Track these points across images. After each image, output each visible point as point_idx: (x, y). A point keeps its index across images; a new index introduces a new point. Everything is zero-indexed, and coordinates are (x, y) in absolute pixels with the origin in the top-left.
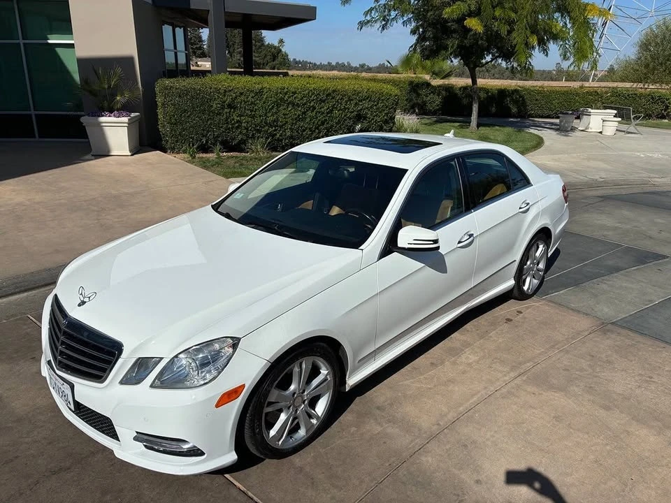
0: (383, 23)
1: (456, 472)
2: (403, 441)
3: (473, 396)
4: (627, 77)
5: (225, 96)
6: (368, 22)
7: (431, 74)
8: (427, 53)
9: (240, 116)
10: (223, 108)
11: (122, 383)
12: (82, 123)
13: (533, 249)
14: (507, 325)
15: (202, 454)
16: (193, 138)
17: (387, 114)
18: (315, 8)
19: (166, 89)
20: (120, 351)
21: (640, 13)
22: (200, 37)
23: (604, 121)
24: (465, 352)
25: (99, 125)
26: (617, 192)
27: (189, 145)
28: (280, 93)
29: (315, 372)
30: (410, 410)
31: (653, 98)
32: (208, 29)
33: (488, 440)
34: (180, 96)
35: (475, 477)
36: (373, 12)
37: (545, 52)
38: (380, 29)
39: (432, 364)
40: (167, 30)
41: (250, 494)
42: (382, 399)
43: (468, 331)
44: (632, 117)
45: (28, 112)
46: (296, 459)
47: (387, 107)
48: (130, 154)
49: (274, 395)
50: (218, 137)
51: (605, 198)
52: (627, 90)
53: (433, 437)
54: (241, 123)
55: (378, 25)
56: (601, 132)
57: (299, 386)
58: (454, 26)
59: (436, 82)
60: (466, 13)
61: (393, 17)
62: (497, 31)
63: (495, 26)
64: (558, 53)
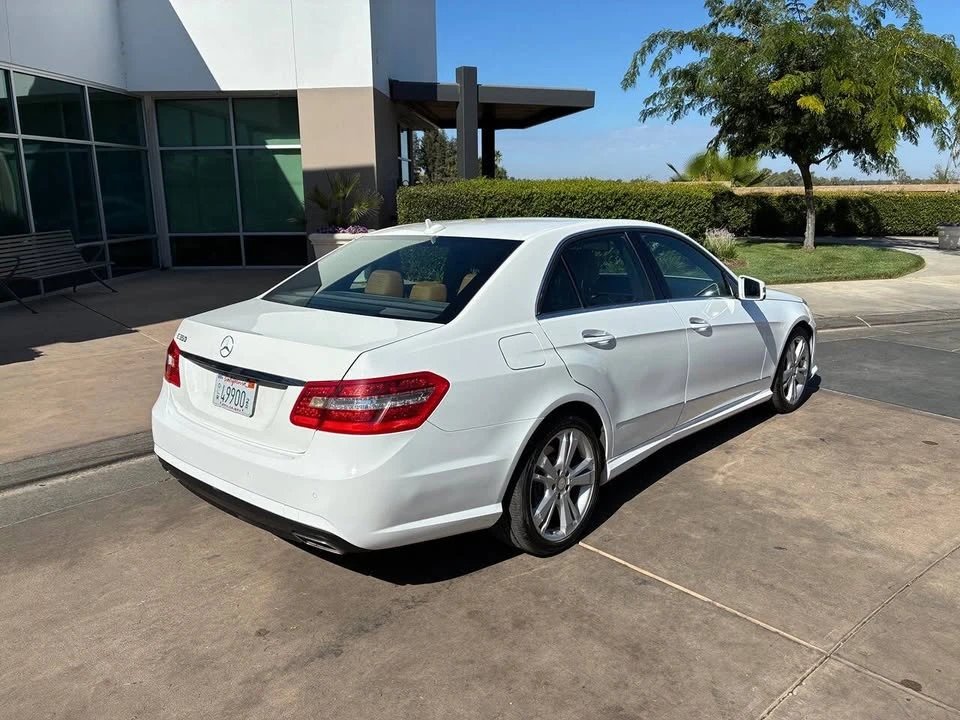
0: (675, 111)
2: (893, 567)
5: (484, 204)
6: (655, 111)
7: (733, 180)
8: (738, 146)
12: (308, 240)
17: (696, 225)
18: (593, 93)
19: (412, 197)
28: (555, 199)
30: (884, 537)
34: (428, 206)
36: (658, 99)
37: (913, 138)
38: (671, 119)
45: (235, 234)
47: (696, 215)
53: (933, 564)
55: (668, 114)
58: (777, 109)
59: (741, 191)
60: (800, 89)
61: (686, 103)
62: (845, 111)
63: (841, 105)
64: (932, 141)
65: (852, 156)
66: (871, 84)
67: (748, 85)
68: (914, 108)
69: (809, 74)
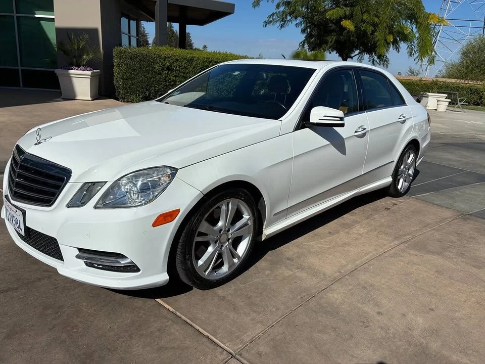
0: (282, 23)
1: (359, 305)
2: (310, 282)
3: (366, 254)
4: (453, 76)
5: (164, 61)
6: (271, 22)
8: (313, 45)
9: (176, 76)
10: (163, 69)
11: (68, 206)
12: (56, 74)
13: (406, 155)
14: (385, 211)
15: (138, 270)
16: (139, 91)
19: (121, 53)
20: (69, 177)
21: (460, 36)
22: (147, 41)
23: (438, 101)
24: (356, 227)
25: (69, 75)
26: (454, 142)
27: (136, 95)
28: (206, 61)
29: (238, 216)
30: (314, 261)
31: (471, 90)
32: (155, 23)
33: (383, 284)
34: (131, 59)
35: (377, 309)
36: (275, 16)
37: (398, 49)
38: (279, 27)
39: (330, 233)
40: (124, 21)
41: (178, 314)
42: (291, 253)
43: (356, 214)
44: (458, 99)
45: (17, 68)
46: (220, 291)
48: (90, 99)
49: (204, 227)
50: (158, 91)
51: (447, 144)
52: (453, 84)
53: (336, 280)
54: (176, 82)
55: (278, 24)
56: (436, 110)
57: (225, 223)
58: (333, 27)
60: (343, 16)
61: (288, 19)
62: (364, 31)
63: (363, 27)
64: (406, 51)
65: (368, 56)
66: (378, 17)
67: (319, 12)
68: (399, 33)
69: (348, 8)
